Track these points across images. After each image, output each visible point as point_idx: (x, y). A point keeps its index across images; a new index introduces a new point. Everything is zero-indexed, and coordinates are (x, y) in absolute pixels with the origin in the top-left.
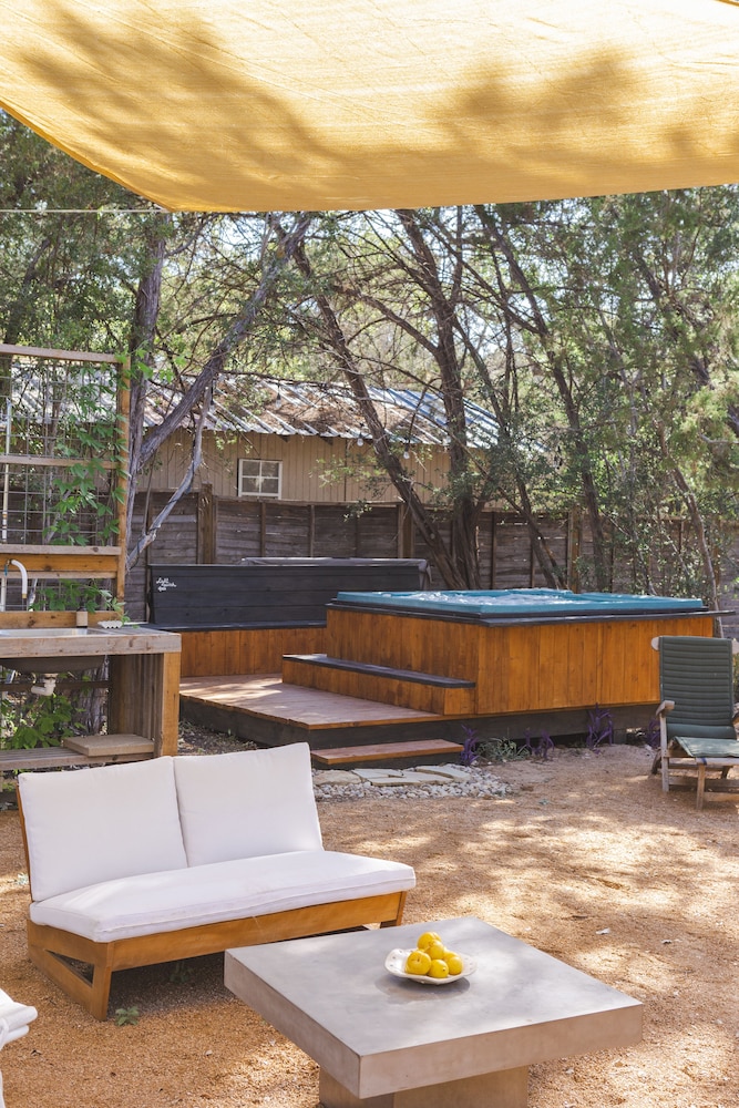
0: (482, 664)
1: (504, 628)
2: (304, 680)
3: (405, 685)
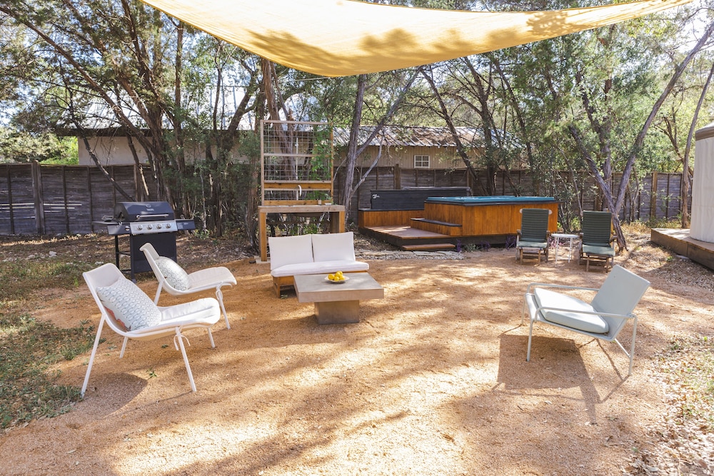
0: (464, 219)
1: (473, 206)
2: (416, 226)
3: (441, 226)
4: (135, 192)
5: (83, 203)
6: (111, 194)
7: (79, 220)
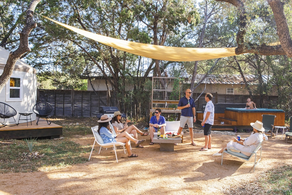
0: (238, 118)
1: (242, 113)
3: (229, 121)
4: (107, 102)
5: (88, 105)
6: (98, 102)
7: (86, 111)
